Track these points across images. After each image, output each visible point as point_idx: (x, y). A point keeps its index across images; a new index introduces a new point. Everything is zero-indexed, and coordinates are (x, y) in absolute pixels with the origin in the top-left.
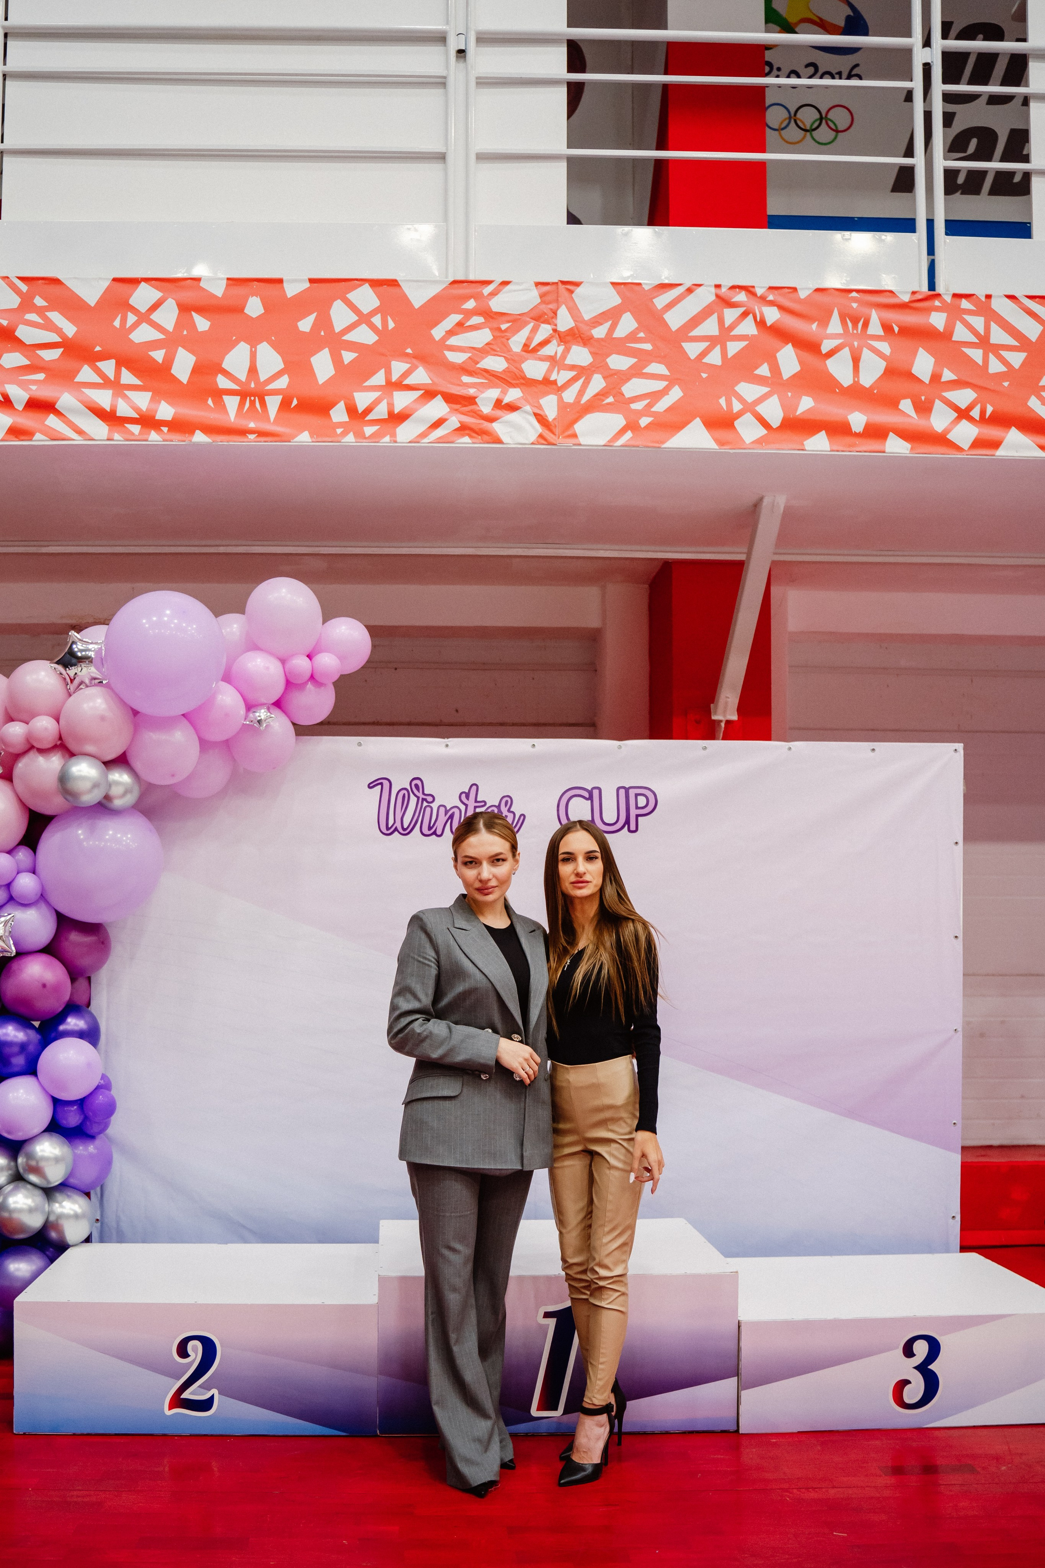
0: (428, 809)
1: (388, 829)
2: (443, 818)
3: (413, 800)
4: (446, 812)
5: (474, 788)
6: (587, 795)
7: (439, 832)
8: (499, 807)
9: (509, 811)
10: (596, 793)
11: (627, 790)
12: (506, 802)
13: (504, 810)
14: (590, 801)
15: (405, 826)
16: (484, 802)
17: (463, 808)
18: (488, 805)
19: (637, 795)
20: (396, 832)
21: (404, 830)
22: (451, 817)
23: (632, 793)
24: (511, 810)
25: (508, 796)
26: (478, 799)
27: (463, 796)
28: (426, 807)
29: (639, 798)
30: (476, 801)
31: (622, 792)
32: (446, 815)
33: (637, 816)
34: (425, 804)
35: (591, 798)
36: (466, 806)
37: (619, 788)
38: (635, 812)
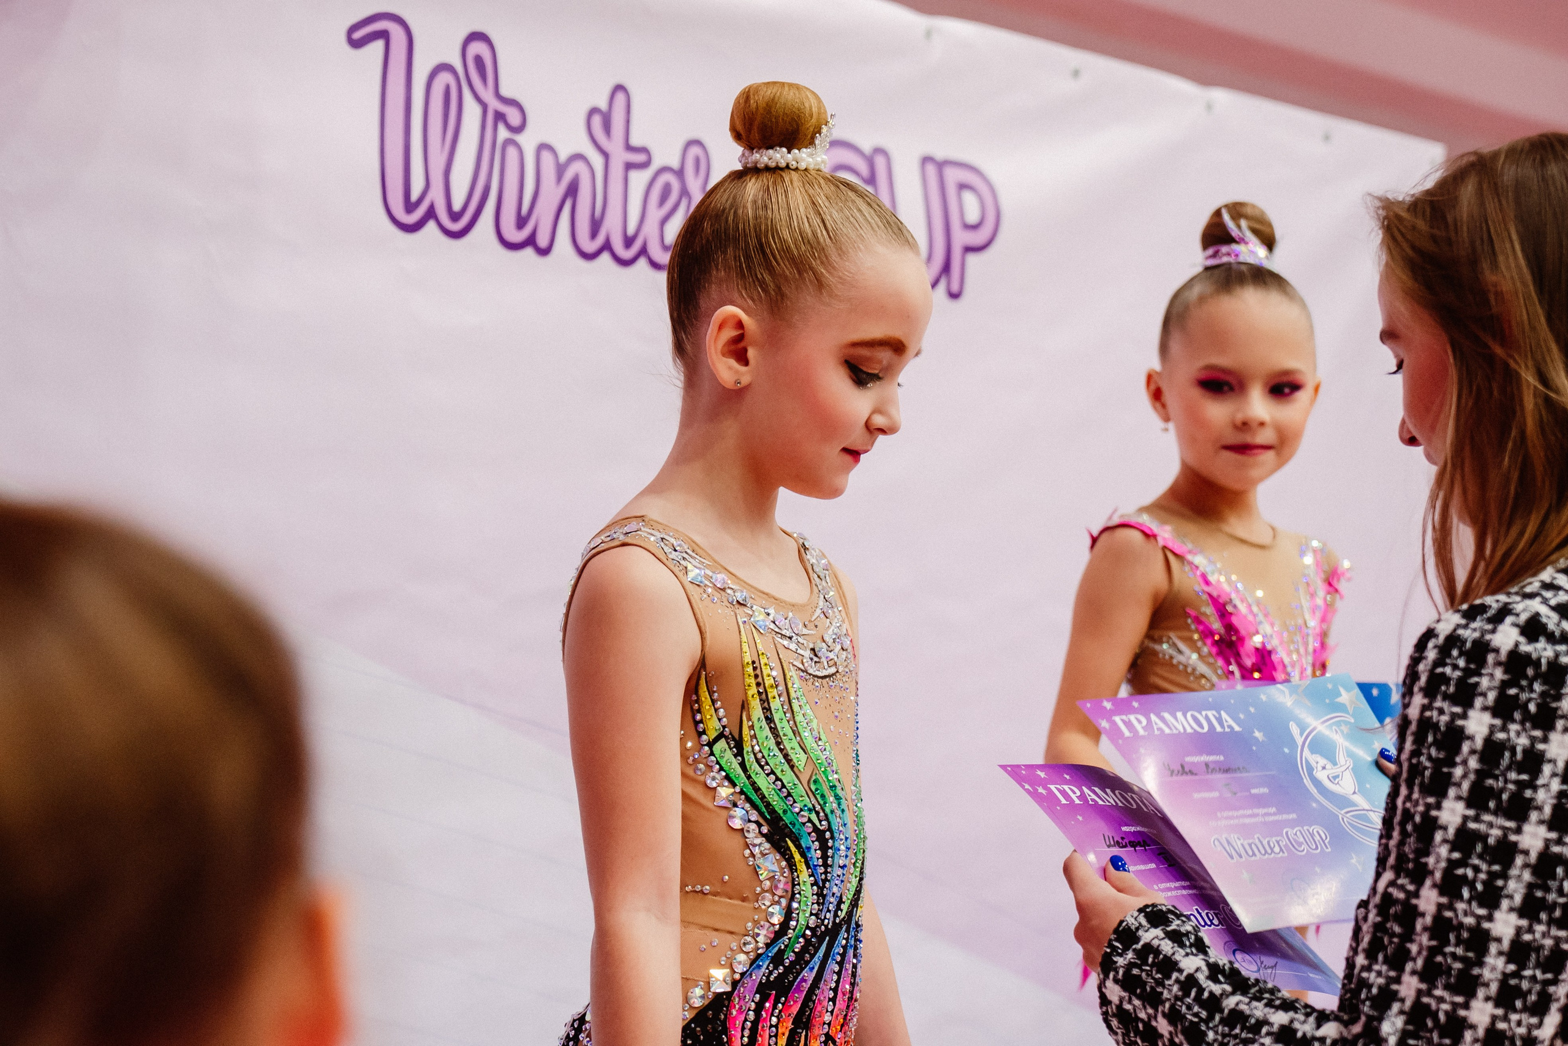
0: (512, 152)
1: (410, 207)
2: (552, 193)
3: (472, 112)
4: (561, 170)
5: (620, 97)
7: (543, 241)
8: (680, 173)
10: (880, 161)
11: (942, 165)
12: (697, 161)
13: (694, 185)
15: (457, 206)
16: (644, 150)
17: (597, 161)
18: (656, 164)
19: (963, 186)
20: (431, 225)
21: (455, 217)
22: (572, 191)
23: (953, 176)
25: (697, 142)
26: (635, 141)
27: (597, 120)
28: (508, 142)
29: (969, 198)
30: (628, 147)
31: (931, 169)
32: (559, 178)
33: (969, 249)
34: (503, 133)
36: (606, 155)
37: (926, 160)
38: (961, 238)
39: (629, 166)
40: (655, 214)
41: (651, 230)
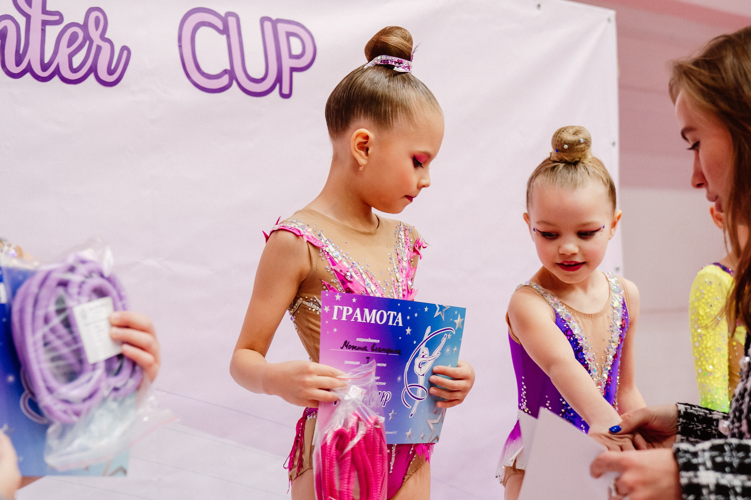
6: (221, 26)
8: (84, 27)
9: (102, 37)
10: (232, 21)
11: (275, 23)
12: (98, 21)
13: (95, 34)
14: (224, 37)
16: (58, 13)
17: (22, 20)
18: (67, 22)
19: (289, 34)
23: (282, 29)
24: (107, 36)
25: (99, 9)
26: (49, 8)
29: (294, 40)
30: (45, 11)
31: (268, 25)
33: (295, 69)
35: (225, 31)
36: (28, 17)
37: (263, 20)
38: (287, 63)
39: (45, 23)
40: (64, 51)
41: (62, 60)
